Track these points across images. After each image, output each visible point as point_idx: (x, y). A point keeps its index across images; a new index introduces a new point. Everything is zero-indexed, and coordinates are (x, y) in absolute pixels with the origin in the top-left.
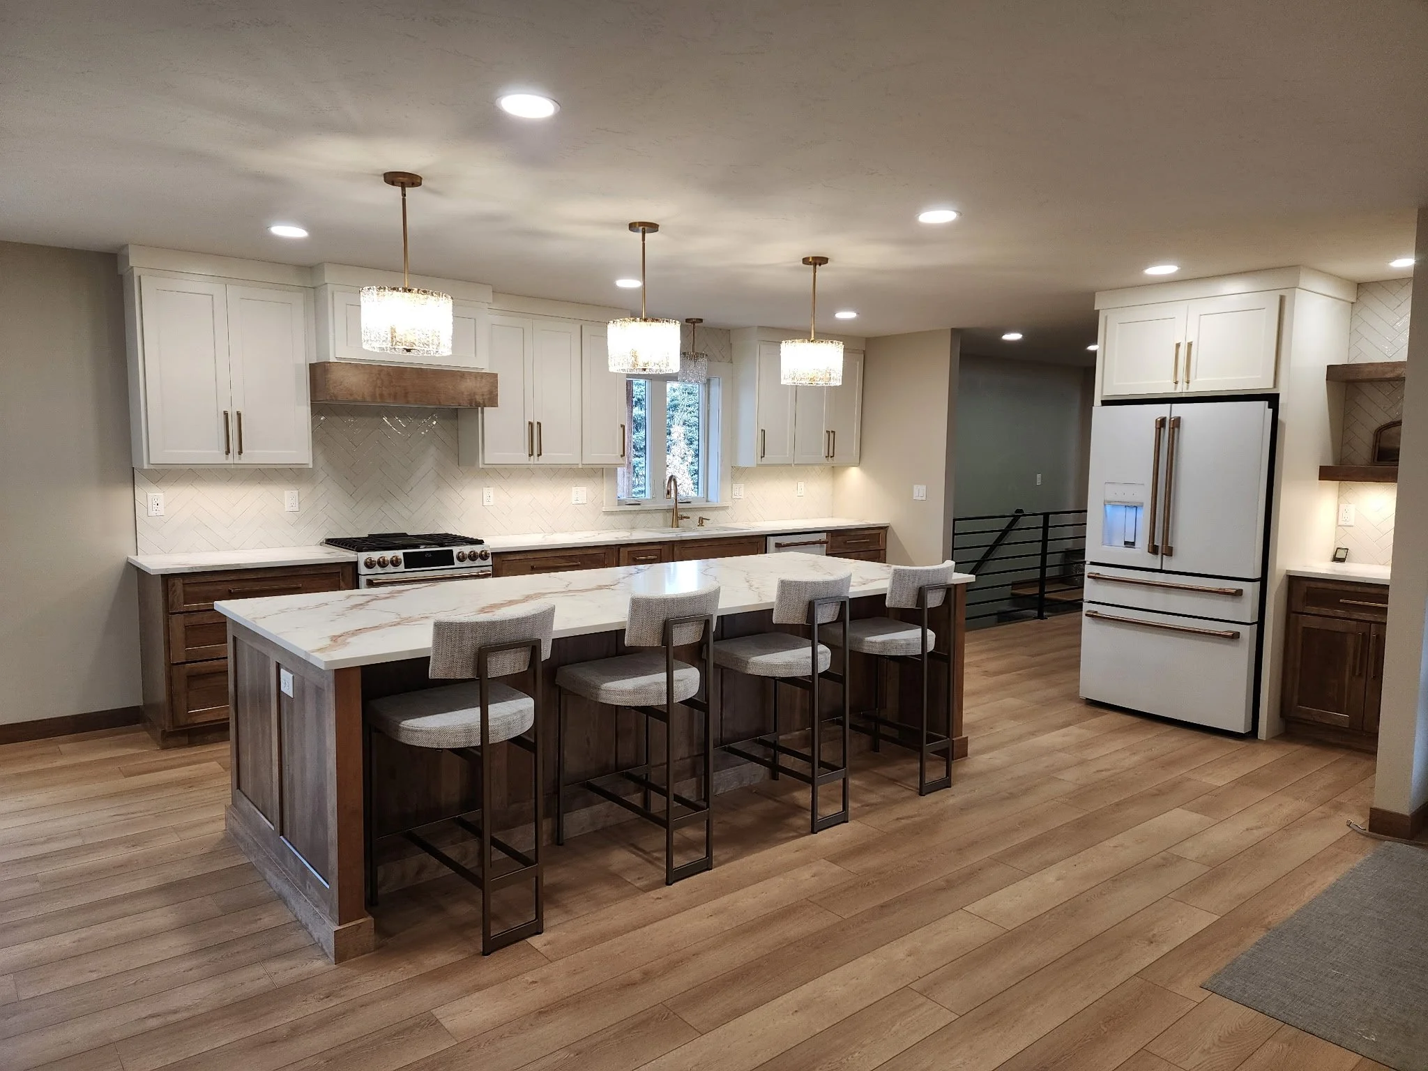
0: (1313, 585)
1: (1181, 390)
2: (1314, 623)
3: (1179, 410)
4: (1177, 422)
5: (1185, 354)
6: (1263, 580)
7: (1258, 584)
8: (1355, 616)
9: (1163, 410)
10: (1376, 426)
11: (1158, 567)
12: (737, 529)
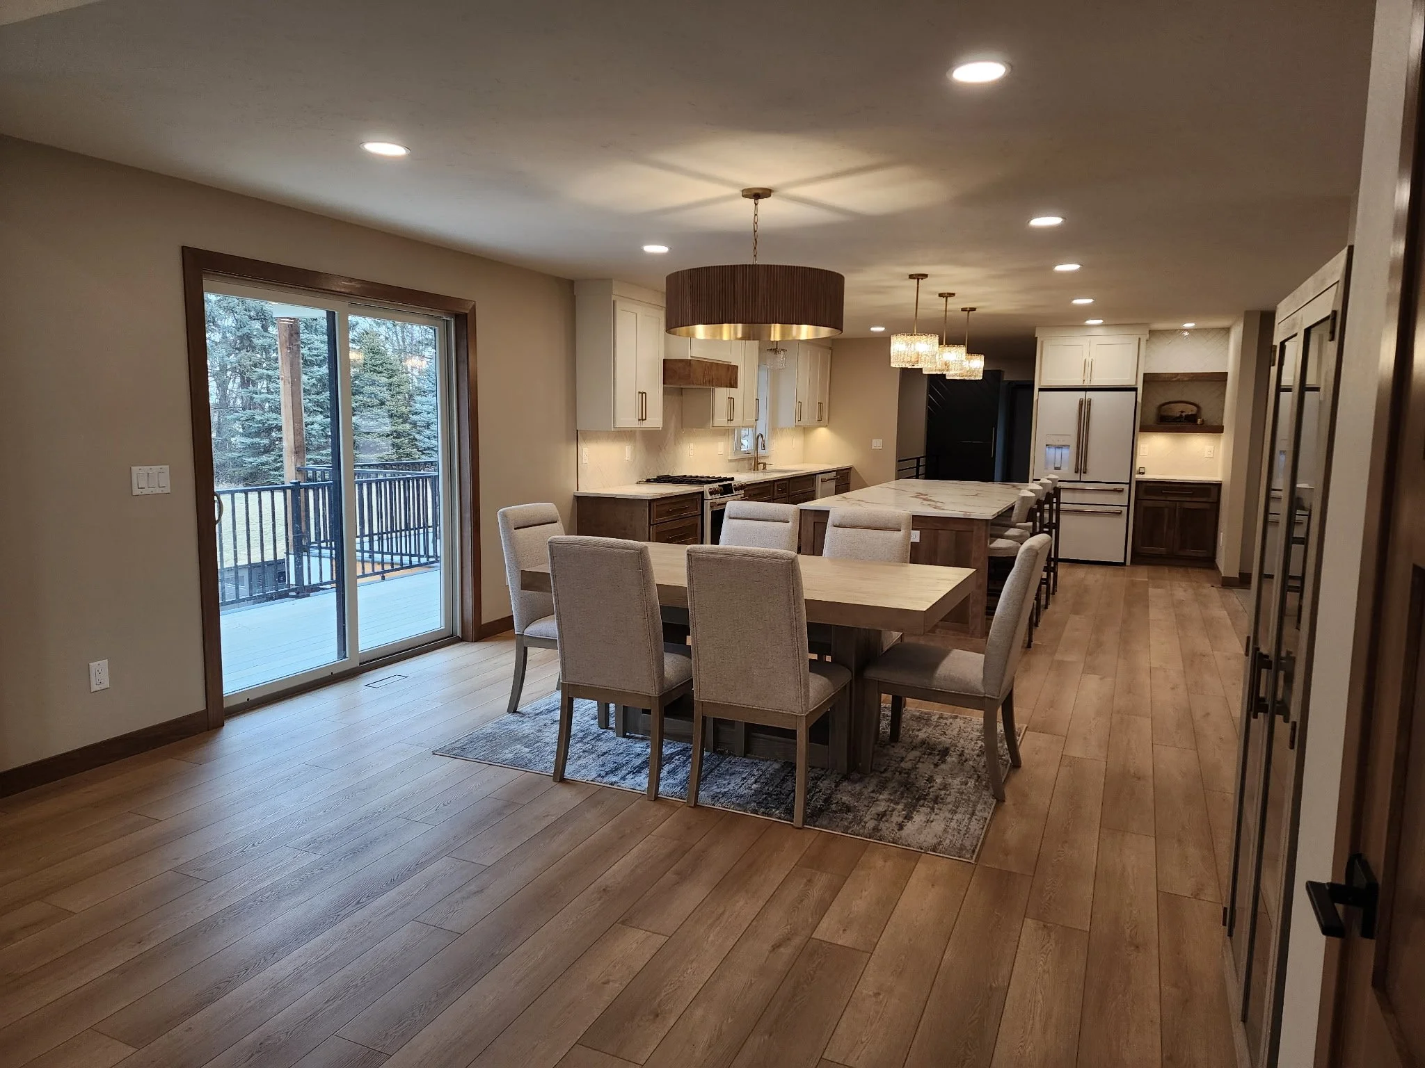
0: (1148, 484)
1: (1087, 384)
2: (1149, 504)
3: (1090, 395)
4: (1090, 402)
5: (1087, 366)
6: (1130, 484)
7: (1128, 485)
8: (1168, 499)
9: (1081, 395)
10: (1158, 404)
11: (1079, 480)
12: (792, 471)
